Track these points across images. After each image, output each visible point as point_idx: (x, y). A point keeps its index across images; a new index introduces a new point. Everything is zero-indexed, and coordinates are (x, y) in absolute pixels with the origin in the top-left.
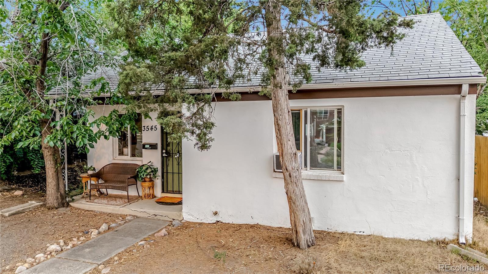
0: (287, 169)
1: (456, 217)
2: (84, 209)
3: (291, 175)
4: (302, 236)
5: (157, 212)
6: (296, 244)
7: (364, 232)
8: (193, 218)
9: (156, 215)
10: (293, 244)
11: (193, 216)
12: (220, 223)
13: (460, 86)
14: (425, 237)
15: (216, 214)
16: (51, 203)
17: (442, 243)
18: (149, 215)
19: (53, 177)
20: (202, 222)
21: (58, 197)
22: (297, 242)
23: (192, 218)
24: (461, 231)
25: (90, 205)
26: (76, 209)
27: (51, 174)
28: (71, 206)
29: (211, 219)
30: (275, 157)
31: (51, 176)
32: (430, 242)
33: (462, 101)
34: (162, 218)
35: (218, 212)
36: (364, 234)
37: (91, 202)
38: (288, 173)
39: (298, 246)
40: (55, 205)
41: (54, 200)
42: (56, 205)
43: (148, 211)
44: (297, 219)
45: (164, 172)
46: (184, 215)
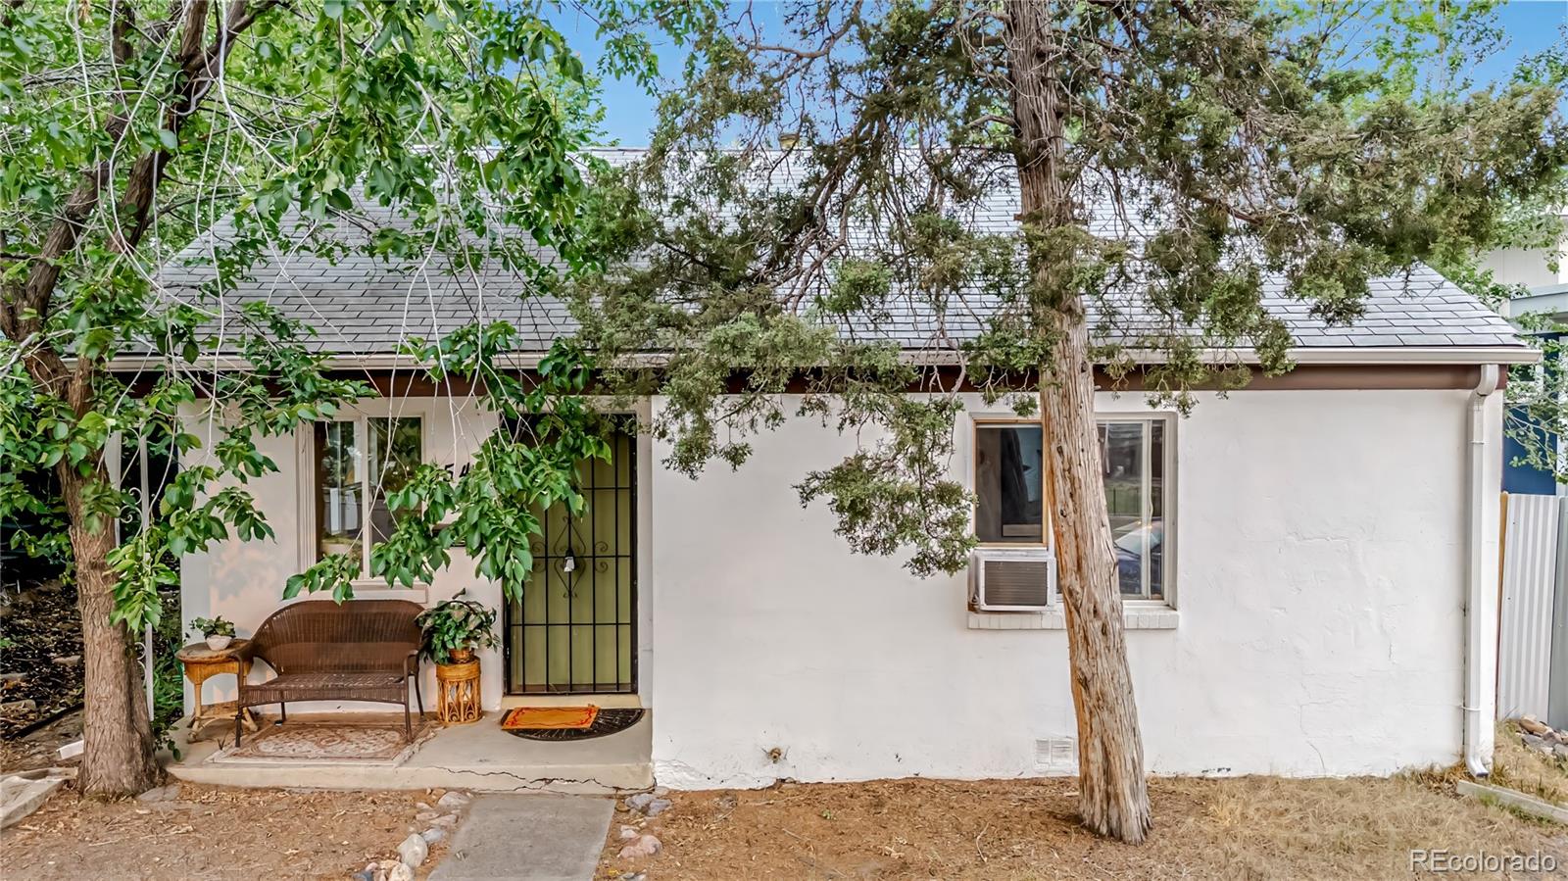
0: (1095, 612)
1: (1459, 708)
2: (235, 784)
3: (1109, 628)
4: (1131, 803)
5: (550, 769)
6: (1104, 830)
7: (1229, 770)
8: (693, 779)
9: (548, 781)
10: (1093, 830)
11: (688, 769)
12: (792, 786)
13: (1476, 369)
14: (1385, 768)
15: (775, 755)
16: (109, 778)
17: (1431, 780)
18: (523, 783)
19: (116, 677)
20: (724, 786)
21: (132, 750)
22: (1108, 823)
23: (687, 776)
24: (1472, 742)
25: (263, 766)
26: (206, 787)
27: (109, 663)
28: (176, 780)
29: (757, 774)
30: (982, 566)
31: (112, 671)
32: (1400, 778)
33: (1475, 407)
34: (571, 789)
35: (783, 751)
36: (1232, 774)
37: (241, 755)
38: (1098, 624)
39: (1116, 836)
40: (125, 781)
41: (122, 763)
42: (128, 783)
43: (518, 768)
44: (1117, 759)
45: (514, 622)
46: (661, 769)
